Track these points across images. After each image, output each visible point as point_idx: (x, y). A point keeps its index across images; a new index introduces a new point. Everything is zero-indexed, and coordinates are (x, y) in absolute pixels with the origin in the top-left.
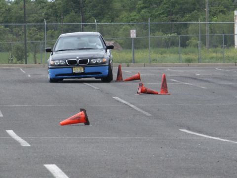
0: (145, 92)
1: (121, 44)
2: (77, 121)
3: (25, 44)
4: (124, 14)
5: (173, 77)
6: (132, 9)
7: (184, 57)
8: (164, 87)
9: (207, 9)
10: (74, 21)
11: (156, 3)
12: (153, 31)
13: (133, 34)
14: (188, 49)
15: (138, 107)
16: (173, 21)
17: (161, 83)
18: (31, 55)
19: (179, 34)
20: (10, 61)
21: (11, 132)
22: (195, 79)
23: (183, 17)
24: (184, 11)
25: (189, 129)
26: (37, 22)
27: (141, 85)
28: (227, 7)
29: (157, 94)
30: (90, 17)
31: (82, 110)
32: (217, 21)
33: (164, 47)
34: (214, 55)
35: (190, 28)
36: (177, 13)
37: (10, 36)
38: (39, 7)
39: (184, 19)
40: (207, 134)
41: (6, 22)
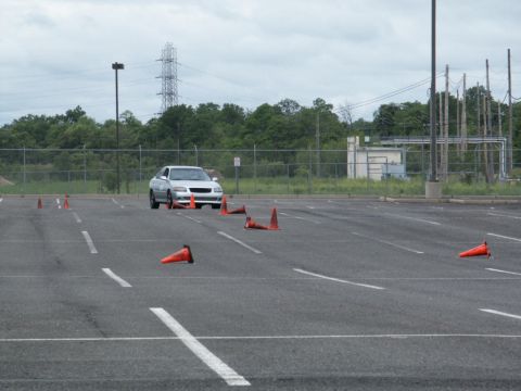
0: (252, 227)
1: (222, 172)
2: (181, 258)
3: (118, 172)
4: (225, 140)
5: (284, 210)
6: (235, 134)
7: (292, 187)
8: (274, 221)
9: (318, 135)
10: (170, 147)
11: (260, 128)
12: (258, 159)
13: (237, 162)
14: (296, 179)
15: (247, 243)
16: (279, 148)
17: (269, 217)
18: (123, 184)
19: (286, 162)
20: (100, 191)
21: (107, 271)
22: (307, 212)
23: (290, 143)
24: (291, 137)
25: (304, 268)
26: (130, 148)
27: (249, 219)
28: (338, 133)
29: (266, 229)
30: (187, 143)
31: (185, 247)
32: (328, 149)
33: (269, 176)
34: (324, 185)
35: (298, 156)
36: (284, 139)
37: (101, 163)
38: (132, 131)
39: (291, 146)
40: (324, 274)
41: (96, 147)
